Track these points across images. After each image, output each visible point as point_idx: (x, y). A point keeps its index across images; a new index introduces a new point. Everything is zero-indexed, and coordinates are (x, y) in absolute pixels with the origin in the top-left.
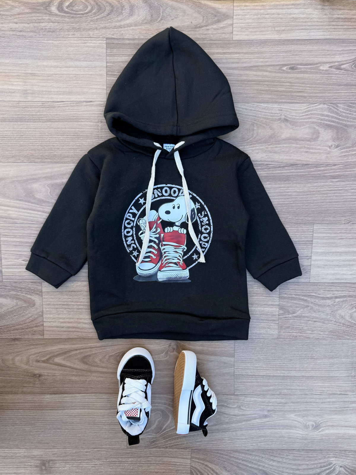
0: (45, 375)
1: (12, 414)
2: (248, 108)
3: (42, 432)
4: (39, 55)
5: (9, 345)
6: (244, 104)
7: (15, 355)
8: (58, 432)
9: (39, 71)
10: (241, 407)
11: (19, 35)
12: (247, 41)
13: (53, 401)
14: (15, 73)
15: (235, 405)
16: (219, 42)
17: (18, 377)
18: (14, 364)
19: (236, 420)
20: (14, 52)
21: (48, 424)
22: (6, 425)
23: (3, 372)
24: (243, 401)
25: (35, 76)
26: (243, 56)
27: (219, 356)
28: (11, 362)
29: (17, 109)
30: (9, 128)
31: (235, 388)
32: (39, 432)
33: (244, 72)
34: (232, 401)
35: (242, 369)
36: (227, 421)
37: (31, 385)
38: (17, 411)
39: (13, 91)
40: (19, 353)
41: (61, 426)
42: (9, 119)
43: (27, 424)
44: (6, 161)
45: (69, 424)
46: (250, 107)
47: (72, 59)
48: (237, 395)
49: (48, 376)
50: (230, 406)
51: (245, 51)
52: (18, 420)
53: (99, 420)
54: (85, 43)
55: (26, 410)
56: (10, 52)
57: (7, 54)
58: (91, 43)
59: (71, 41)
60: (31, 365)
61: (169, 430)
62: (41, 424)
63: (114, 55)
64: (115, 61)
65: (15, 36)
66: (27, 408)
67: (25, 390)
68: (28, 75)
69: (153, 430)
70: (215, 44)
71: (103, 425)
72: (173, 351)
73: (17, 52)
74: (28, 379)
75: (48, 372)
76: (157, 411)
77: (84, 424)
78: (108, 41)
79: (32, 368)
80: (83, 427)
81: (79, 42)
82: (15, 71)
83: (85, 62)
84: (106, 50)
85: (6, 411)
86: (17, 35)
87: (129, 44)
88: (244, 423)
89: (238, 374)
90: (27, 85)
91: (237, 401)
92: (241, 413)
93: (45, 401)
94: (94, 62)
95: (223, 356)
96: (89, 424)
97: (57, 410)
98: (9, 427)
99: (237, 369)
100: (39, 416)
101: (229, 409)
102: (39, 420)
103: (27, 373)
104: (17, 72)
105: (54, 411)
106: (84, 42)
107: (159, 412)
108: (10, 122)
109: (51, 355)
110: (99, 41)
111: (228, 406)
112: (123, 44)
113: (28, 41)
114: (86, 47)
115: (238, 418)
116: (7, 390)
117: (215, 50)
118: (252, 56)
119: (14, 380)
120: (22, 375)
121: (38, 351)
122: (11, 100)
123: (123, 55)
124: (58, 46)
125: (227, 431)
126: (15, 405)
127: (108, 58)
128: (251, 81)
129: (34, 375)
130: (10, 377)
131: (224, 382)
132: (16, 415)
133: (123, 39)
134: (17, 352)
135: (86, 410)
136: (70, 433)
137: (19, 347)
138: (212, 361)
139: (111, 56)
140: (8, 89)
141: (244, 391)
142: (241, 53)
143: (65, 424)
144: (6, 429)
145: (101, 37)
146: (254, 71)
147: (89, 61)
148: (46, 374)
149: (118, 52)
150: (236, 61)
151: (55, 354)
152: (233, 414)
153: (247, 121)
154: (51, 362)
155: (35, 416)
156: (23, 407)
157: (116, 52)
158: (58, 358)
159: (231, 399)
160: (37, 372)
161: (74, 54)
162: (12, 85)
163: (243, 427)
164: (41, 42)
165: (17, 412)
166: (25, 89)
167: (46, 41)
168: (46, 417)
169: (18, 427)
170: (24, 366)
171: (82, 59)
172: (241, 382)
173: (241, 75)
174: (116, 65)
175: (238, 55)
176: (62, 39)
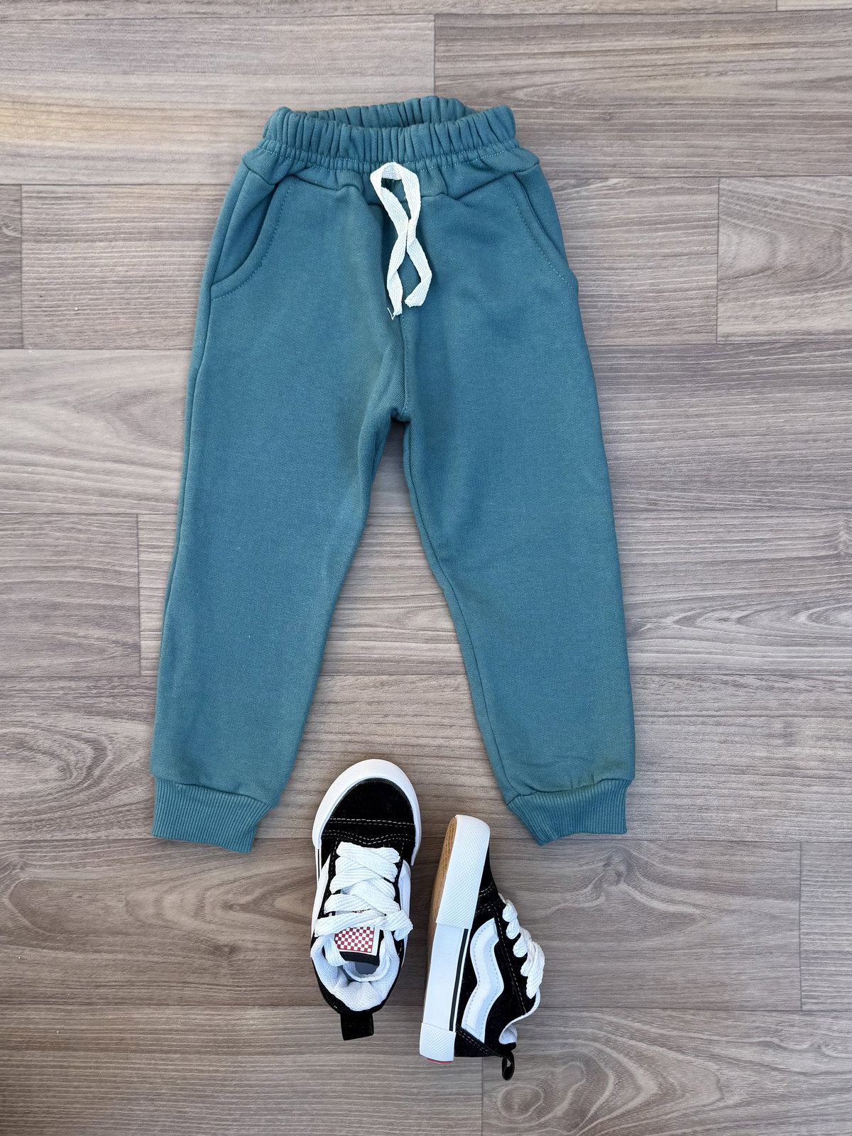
0: (247, 950)
1: (150, 1064)
2: (823, 189)
3: (235, 1120)
4: (256, 62)
5: (147, 859)
6: (812, 178)
7: (165, 888)
8: (281, 1120)
9: (253, 104)
10: (824, 1049)
11: (204, 13)
12: (818, 13)
13: (269, 1027)
14: (188, 110)
15: (803, 1042)
16: (741, 17)
17: (170, 955)
18: (159, 915)
19: (809, 1089)
20: (188, 55)
21: (253, 1097)
22: (129, 1099)
23: (128, 939)
24: (829, 1029)
25: (242, 117)
26: (807, 52)
27: (754, 895)
28: (151, 910)
29: (192, 206)
30: (172, 256)
31: (803, 991)
32: (227, 1120)
33: (811, 94)
34: (795, 1029)
35: (823, 934)
36: (781, 1091)
37: (207, 980)
38: (164, 1056)
39: (184, 158)
40: (178, 883)
41: (290, 1103)
42: (172, 232)
43: (193, 1096)
44: (162, 346)
45: (314, 1097)
46: (830, 186)
47: (342, 72)
48: (810, 1013)
49: (256, 950)
50: (791, 1045)
51: (811, 38)
52: (167, 1084)
53: (400, 1086)
54: (378, 29)
55: (189, 1053)
56: (179, 56)
57: (171, 61)
58: (394, 28)
59: (341, 24)
60: (208, 918)
61: (608, 1117)
62: (233, 1098)
63: (455, 59)
64: (460, 73)
65: (197, 16)
66: (193, 1046)
67: (188, 992)
68: (224, 115)
69: (560, 1118)
70: (732, 22)
71: (413, 1100)
72: (618, 882)
73: (198, 56)
74: (199, 962)
75: (256, 938)
76: (572, 1060)
77: (358, 1098)
78: (440, 22)
79: (213, 926)
80: (354, 1108)
81: (363, 26)
82: (190, 106)
83: (379, 78)
84: (435, 45)
85: (131, 1055)
86: (197, 13)
87: (496, 28)
88: (831, 1099)
89: (812, 948)
90: (220, 142)
91: (810, 1030)
92: (823, 1067)
93: (246, 1028)
94: (403, 78)
95: (768, 896)
96: (370, 1098)
97: (279, 1054)
98: (139, 1105)
99: (807, 934)
100: (225, 1071)
101: (786, 1054)
102: (227, 1086)
103: (196, 942)
104: (195, 107)
105: (272, 1058)
106: (376, 25)
107: (578, 1063)
108: (172, 239)
109: (266, 888)
110: (416, 22)
111: (784, 1045)
112: (481, 28)
113: (227, 26)
114: (381, 40)
115: (815, 1081)
116: (136, 992)
117: (731, 39)
118: (831, 51)
119: (156, 963)
120: (183, 949)
121: (232, 878)
122: (176, 181)
123: (479, 56)
124: (307, 38)
125: (782, 1123)
126: (159, 1040)
127: (438, 65)
128: (831, 118)
129: (216, 949)
130: (145, 954)
131: (772, 975)
132: (159, 1070)
133: (481, 16)
134: (172, 880)
135: (363, 1056)
136: (314, 1126)
137: (177, 865)
138: (734, 911)
139: (448, 59)
140: (171, 153)
141: (829, 1001)
142: (801, 43)
143: (301, 1097)
144: (131, 1110)
145: (421, 12)
146: (838, 90)
147: (388, 75)
148: (250, 945)
149: (466, 51)
150: (787, 66)
151: (278, 884)
152: (798, 1070)
153: (822, 224)
154: (266, 908)
155: (217, 1071)
156: (181, 1046)
157: (461, 50)
158: (287, 897)
159: (793, 1026)
160: (224, 939)
161: (348, 58)
162: (182, 141)
163: (830, 1110)
164: (260, 30)
165: (163, 1060)
166: (215, 151)
167: (275, 25)
168: (248, 1075)
169: (165, 1106)
170: (188, 922)
171: (370, 72)
172: (820, 975)
173: (803, 102)
174: (460, 83)
175: (792, 50)
176: (316, 20)
